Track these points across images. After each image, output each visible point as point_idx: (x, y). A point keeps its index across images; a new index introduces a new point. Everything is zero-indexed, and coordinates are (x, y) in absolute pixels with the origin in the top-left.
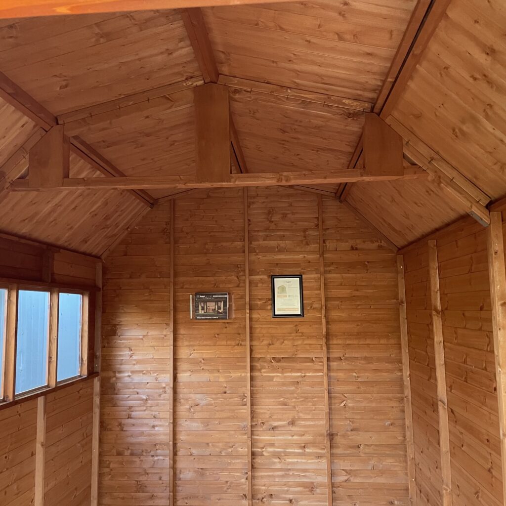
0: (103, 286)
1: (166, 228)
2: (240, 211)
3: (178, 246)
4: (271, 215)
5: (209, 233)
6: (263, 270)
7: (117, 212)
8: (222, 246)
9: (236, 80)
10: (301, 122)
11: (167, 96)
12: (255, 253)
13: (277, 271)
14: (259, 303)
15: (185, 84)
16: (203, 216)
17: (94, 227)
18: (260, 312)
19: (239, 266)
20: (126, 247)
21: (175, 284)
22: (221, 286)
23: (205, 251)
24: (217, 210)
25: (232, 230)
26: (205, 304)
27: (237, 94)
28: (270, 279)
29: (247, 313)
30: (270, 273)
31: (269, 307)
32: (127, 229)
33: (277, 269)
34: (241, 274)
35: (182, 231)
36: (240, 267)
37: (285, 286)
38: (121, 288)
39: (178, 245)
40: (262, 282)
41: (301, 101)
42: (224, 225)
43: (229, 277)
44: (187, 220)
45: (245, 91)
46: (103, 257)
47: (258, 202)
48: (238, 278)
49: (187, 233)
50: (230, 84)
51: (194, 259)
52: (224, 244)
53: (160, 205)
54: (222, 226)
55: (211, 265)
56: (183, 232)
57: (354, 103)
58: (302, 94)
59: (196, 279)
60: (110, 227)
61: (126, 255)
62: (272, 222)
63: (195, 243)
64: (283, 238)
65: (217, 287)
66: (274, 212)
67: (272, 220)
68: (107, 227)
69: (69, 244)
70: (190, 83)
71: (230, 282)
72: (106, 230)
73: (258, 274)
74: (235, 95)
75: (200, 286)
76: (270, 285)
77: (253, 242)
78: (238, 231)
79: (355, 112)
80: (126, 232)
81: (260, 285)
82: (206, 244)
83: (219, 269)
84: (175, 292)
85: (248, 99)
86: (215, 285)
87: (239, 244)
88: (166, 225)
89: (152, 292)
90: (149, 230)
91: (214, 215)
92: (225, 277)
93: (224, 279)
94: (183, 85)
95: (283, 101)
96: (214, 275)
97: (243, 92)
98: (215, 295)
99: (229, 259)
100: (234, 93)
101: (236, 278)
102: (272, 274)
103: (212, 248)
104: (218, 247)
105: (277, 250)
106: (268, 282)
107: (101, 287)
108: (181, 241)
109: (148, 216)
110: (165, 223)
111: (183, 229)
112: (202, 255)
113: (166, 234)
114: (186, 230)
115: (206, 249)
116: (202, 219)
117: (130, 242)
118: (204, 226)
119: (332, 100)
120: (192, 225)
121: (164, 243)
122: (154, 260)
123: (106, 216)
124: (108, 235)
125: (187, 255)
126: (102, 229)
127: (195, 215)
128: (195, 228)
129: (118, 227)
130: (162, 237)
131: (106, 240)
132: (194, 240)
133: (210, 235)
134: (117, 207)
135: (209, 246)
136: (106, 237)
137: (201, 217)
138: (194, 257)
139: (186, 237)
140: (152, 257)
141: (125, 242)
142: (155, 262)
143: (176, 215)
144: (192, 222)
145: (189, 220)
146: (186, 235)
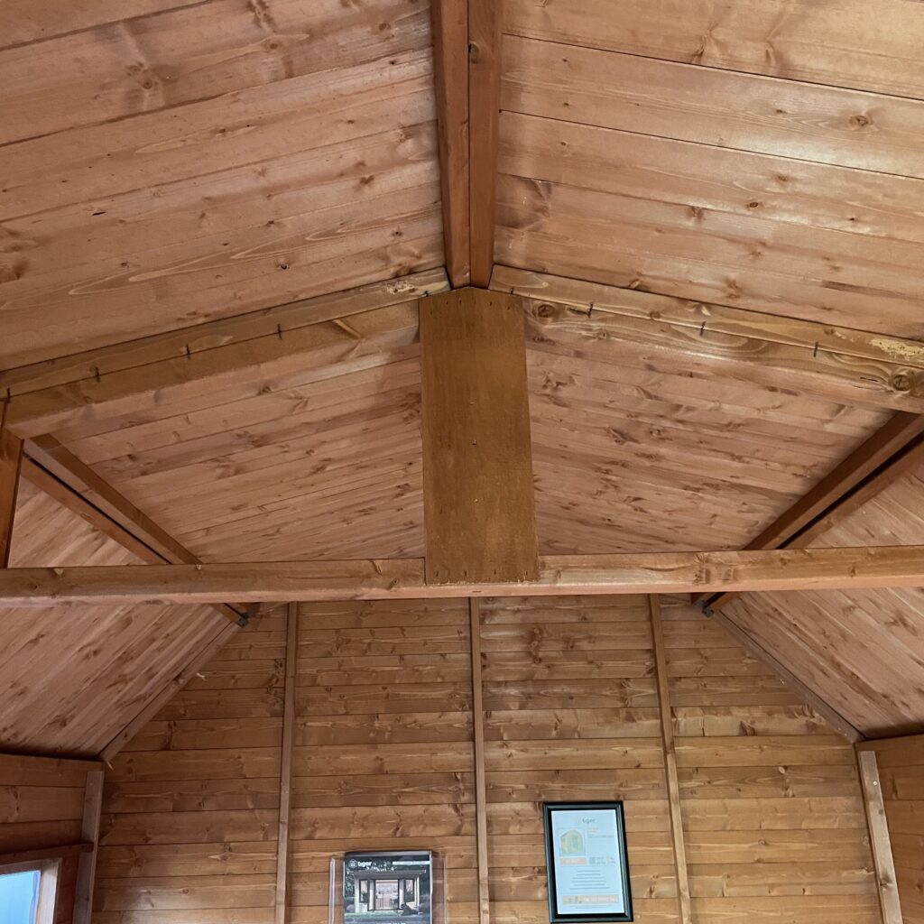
0: (101, 837)
1: (274, 676)
2: (459, 632)
3: (305, 724)
4: (536, 643)
5: (385, 688)
6: (523, 787)
7: (153, 640)
8: (415, 722)
9: (544, 283)
10: (689, 409)
11: (338, 322)
12: (499, 743)
13: (558, 790)
14: (513, 880)
15: (391, 290)
16: (369, 645)
17: (88, 683)
18: (516, 906)
19: (459, 777)
20: (170, 726)
21: (293, 828)
22: (414, 832)
23: (372, 735)
24: (402, 629)
25: (439, 680)
26: (372, 885)
27: (551, 319)
28: (539, 813)
29: (485, 912)
30: (540, 795)
31: (541, 893)
32: (176, 679)
33: (557, 786)
34: (466, 798)
35: (314, 684)
36: (463, 780)
37: (581, 832)
38: (147, 839)
39: (305, 719)
40: (521, 823)
41: (745, 341)
42: (421, 668)
43: (432, 808)
44: (329, 655)
45: (571, 310)
46: (108, 757)
47: (504, 610)
48: (457, 810)
49: (328, 689)
51: (343, 757)
52: (420, 717)
53: (262, 617)
54: (417, 670)
55: (387, 773)
56: (318, 686)
57: (907, 348)
58: (744, 320)
59: (347, 811)
60: (131, 679)
61: (166, 748)
62: (540, 660)
63: (346, 714)
64: (567, 701)
65: (402, 836)
66: (545, 635)
67: (541, 654)
68: (123, 680)
69: (15, 735)
70: (408, 288)
71: (436, 821)
72: (120, 687)
73: (507, 798)
74: (543, 323)
75: (356, 833)
76: (542, 831)
77: (494, 713)
78: (455, 683)
79: (913, 373)
80: (174, 689)
81: (514, 829)
82: (375, 716)
83: (407, 785)
84: (291, 851)
85: (584, 333)
86: (398, 829)
87: (458, 718)
88: (276, 667)
89: (230, 850)
90: (233, 681)
91: (396, 641)
92: (423, 808)
93: (421, 812)
94: (386, 293)
95: (691, 339)
96: (394, 802)
97: (568, 312)
98: (398, 858)
99: (434, 757)
100: (540, 315)
101: (451, 811)
102: (544, 798)
103: (389, 728)
104: (405, 726)
105: (554, 733)
106: (534, 821)
107: (95, 839)
108: (311, 709)
109: (231, 646)
110: (273, 663)
111: (319, 679)
112: (365, 747)
113: (273, 692)
114: (324, 680)
115: (374, 731)
116: (366, 651)
117: (182, 712)
118: (371, 669)
119: (840, 338)
120: (342, 668)
121: (268, 715)
122: (241, 760)
123: (125, 653)
124: (125, 699)
125: (325, 748)
126: (111, 686)
127: (349, 641)
128: (349, 675)
129: (153, 676)
130: (263, 700)
131: (120, 711)
132: (346, 708)
133: (384, 693)
134: (155, 627)
135: (384, 723)
136: (120, 704)
137: (365, 647)
138: (344, 752)
139: (324, 700)
140: (236, 753)
141: (169, 715)
142: (242, 767)
143: (302, 643)
144: (340, 659)
145: (334, 654)
146: (325, 694)
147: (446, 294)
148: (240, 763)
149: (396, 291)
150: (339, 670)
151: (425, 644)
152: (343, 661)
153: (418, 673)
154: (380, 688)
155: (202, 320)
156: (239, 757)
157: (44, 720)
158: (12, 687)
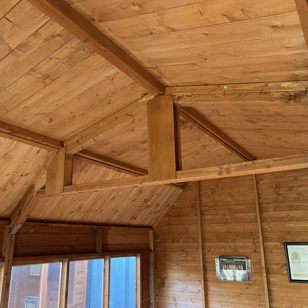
0: (155, 249)
1: (195, 204)
2: (250, 187)
3: (204, 218)
4: (278, 189)
5: (227, 206)
6: (276, 237)
7: (153, 196)
8: (238, 216)
9: (179, 89)
11: (129, 113)
12: (267, 223)
13: (289, 239)
14: (275, 267)
16: (222, 193)
17: (137, 208)
18: (277, 276)
19: (254, 234)
20: (169, 219)
21: (203, 248)
22: (240, 251)
23: (225, 221)
24: (232, 187)
25: (245, 203)
26: (228, 266)
27: (180, 100)
28: (283, 246)
29: (264, 277)
30: (282, 240)
31: (285, 272)
32: (168, 205)
33: (289, 237)
34: (256, 241)
35: (206, 206)
36: (255, 235)
37: (299, 253)
38: (166, 250)
39: (205, 216)
40: (276, 249)
41: (238, 94)
42: (238, 199)
43: (246, 244)
44: (210, 196)
45: (186, 96)
46: (154, 227)
47: (266, 178)
48: (254, 244)
49: (210, 207)
50: (174, 93)
51: (216, 228)
52: (240, 215)
53: (189, 186)
54: (237, 200)
55: (230, 232)
57: (295, 84)
58: (238, 87)
59: (219, 244)
60: (152, 206)
61: (168, 225)
62: (280, 195)
63: (216, 214)
64: (291, 208)
65: (237, 252)
66: (281, 186)
67: (280, 193)
68: (148, 207)
69: (121, 222)
70: (145, 99)
71: (247, 247)
72: (149, 208)
73: (271, 241)
74: (179, 101)
75: (222, 250)
76: (284, 252)
77: (264, 213)
78: (250, 204)
79: (296, 93)
80: (168, 208)
81: (274, 251)
82: (225, 215)
83: (237, 236)
84: (204, 255)
85: (190, 102)
86: (235, 250)
87: (252, 215)
88: (195, 201)
89: (188, 253)
90: (183, 206)
91: (230, 191)
92: (243, 243)
93: (242, 245)
94: (140, 102)
95: (221, 98)
96: (233, 241)
98: (235, 259)
99: (245, 228)
100: (178, 100)
101: (253, 245)
102: (284, 241)
103: (230, 219)
104: (235, 218)
105: (287, 219)
106: (281, 248)
107: (152, 248)
108: (206, 213)
109: (182, 195)
110: (194, 200)
111: (207, 204)
112: (223, 224)
113: (195, 208)
114: (208, 204)
115: (225, 219)
116: (221, 195)
117: (171, 214)
118: (223, 200)
119: (270, 86)
120: (214, 200)
121: (194, 215)
122: (188, 228)
123: (145, 199)
124: (153, 212)
125: (211, 225)
126: (145, 208)
127: (215, 192)
128: (216, 203)
129: (159, 205)
130: (192, 211)
131: (152, 215)
132: (216, 213)
133: (227, 207)
134: (152, 192)
135: (228, 217)
136: (151, 213)
137: (220, 194)
138: (217, 226)
139: (210, 210)
140: (186, 226)
141: (168, 215)
142: (188, 230)
143: (202, 193)
144: (213, 198)
145: (211, 196)
146: (210, 209)
147: (153, 99)
148: (188, 229)
149: (142, 101)
150: (213, 201)
151: (239, 191)
152: (214, 198)
153: (238, 201)
154: (226, 206)
155: (100, 119)
156: (187, 227)
157: (128, 218)
158: (113, 210)
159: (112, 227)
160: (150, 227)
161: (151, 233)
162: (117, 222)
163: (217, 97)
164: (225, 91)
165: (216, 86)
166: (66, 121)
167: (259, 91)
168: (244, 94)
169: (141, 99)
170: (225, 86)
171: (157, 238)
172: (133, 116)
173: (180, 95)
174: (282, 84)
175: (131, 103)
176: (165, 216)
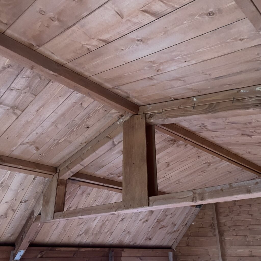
1: (213, 223)
3: (224, 239)
5: (248, 226)
7: (167, 215)
9: (150, 107)
11: (108, 136)
16: (240, 211)
17: (150, 229)
20: (187, 239)
23: (246, 243)
24: (250, 206)
27: (152, 118)
32: (186, 225)
35: (225, 226)
39: (224, 237)
44: (227, 215)
45: (157, 113)
49: (229, 227)
50: (146, 111)
54: (258, 220)
55: (254, 256)
56: (226, 226)
58: (208, 98)
60: (167, 226)
61: (188, 246)
63: (236, 235)
68: (163, 227)
69: (135, 243)
70: (122, 121)
72: (165, 229)
74: (151, 120)
80: (185, 228)
82: (246, 236)
85: (161, 119)
90: (201, 225)
91: (248, 210)
94: (117, 124)
95: (190, 111)
97: (157, 114)
100: (150, 118)
103: (252, 240)
104: (257, 239)
108: (225, 234)
109: (199, 214)
110: (212, 219)
111: (226, 224)
112: (244, 247)
113: (213, 228)
114: (228, 224)
115: (247, 241)
116: (239, 214)
117: (190, 235)
118: (242, 220)
119: (243, 92)
120: (232, 220)
121: (213, 236)
122: (208, 250)
123: (158, 220)
124: (169, 232)
125: (232, 247)
126: (160, 229)
127: (233, 211)
128: (235, 222)
129: (176, 225)
130: (211, 231)
131: (170, 235)
132: (236, 233)
133: (248, 228)
134: (164, 212)
135: (249, 239)
136: (168, 233)
137: (238, 212)
138: (238, 249)
139: (229, 231)
140: (206, 248)
141: (186, 235)
142: (208, 252)
143: (219, 212)
144: (231, 217)
145: (229, 215)
146: (229, 229)
147: (128, 120)
148: (207, 251)
149: (119, 123)
150: (231, 221)
151: (259, 210)
152: (232, 217)
153: (258, 221)
154: (246, 226)
155: (85, 144)
156: (207, 249)
157: (142, 239)
158: (123, 232)
159: (125, 249)
160: (169, 248)
161: (171, 254)
162: (132, 243)
163: (187, 111)
164: (194, 104)
165: (185, 100)
166: (52, 148)
167: (231, 99)
168: (215, 104)
169: (119, 121)
170: (195, 98)
171: (177, 259)
172: (112, 138)
173: (152, 113)
174: (256, 88)
175: (110, 126)
176: (184, 237)
